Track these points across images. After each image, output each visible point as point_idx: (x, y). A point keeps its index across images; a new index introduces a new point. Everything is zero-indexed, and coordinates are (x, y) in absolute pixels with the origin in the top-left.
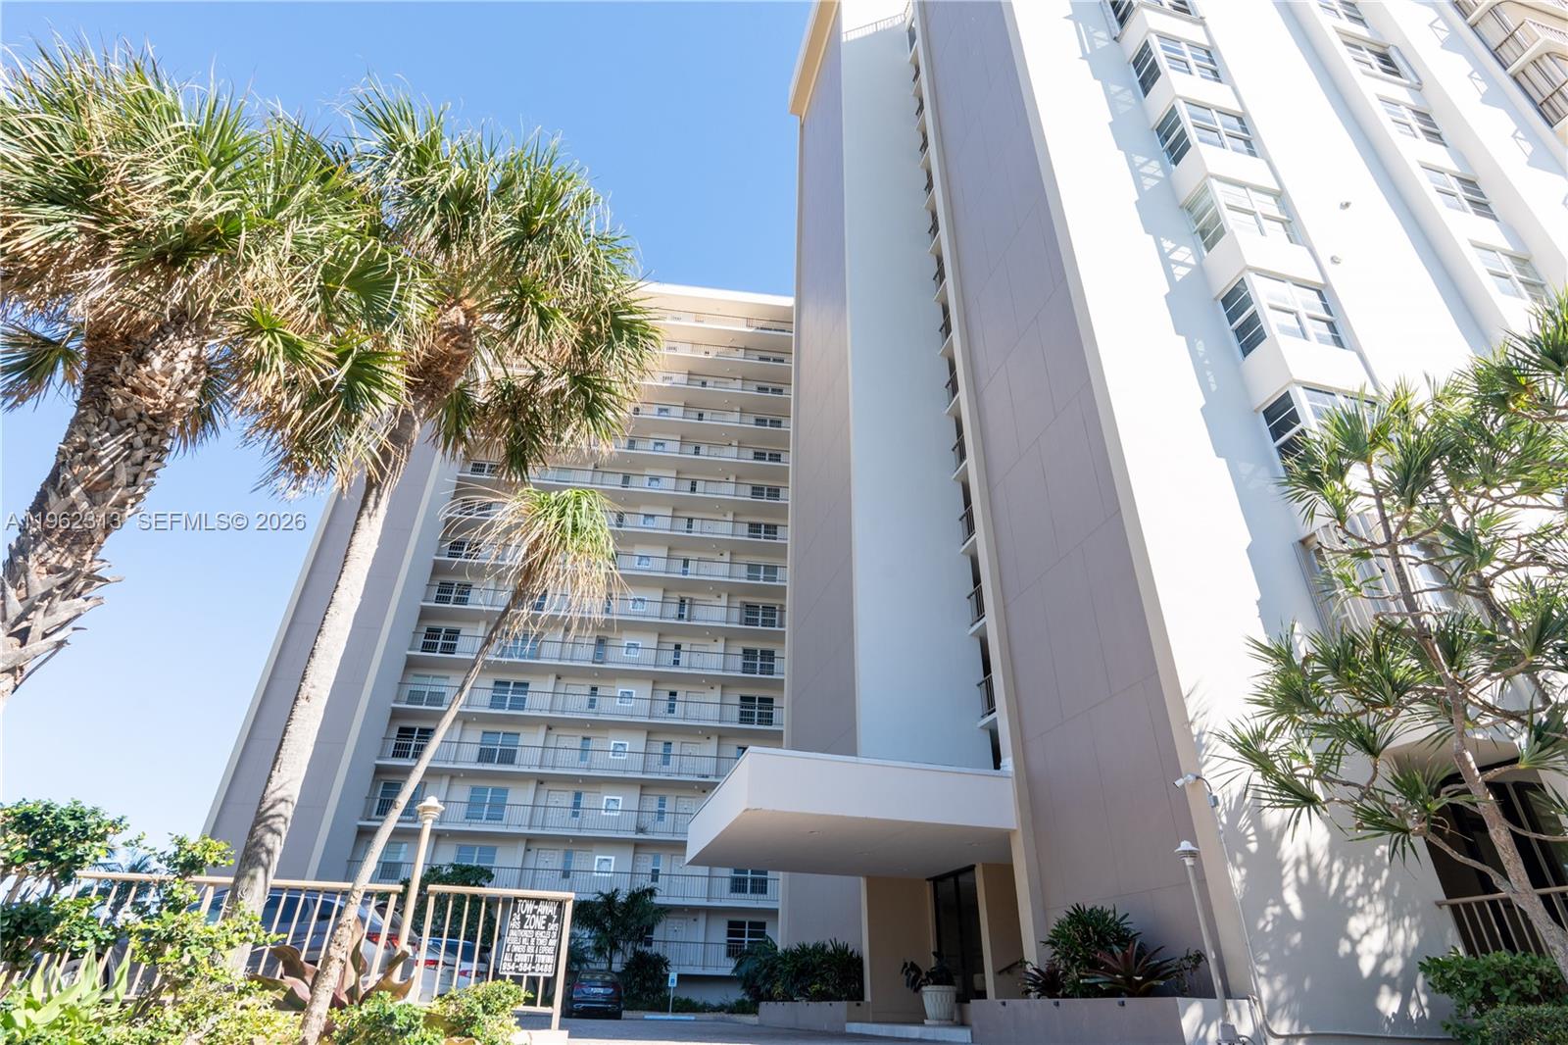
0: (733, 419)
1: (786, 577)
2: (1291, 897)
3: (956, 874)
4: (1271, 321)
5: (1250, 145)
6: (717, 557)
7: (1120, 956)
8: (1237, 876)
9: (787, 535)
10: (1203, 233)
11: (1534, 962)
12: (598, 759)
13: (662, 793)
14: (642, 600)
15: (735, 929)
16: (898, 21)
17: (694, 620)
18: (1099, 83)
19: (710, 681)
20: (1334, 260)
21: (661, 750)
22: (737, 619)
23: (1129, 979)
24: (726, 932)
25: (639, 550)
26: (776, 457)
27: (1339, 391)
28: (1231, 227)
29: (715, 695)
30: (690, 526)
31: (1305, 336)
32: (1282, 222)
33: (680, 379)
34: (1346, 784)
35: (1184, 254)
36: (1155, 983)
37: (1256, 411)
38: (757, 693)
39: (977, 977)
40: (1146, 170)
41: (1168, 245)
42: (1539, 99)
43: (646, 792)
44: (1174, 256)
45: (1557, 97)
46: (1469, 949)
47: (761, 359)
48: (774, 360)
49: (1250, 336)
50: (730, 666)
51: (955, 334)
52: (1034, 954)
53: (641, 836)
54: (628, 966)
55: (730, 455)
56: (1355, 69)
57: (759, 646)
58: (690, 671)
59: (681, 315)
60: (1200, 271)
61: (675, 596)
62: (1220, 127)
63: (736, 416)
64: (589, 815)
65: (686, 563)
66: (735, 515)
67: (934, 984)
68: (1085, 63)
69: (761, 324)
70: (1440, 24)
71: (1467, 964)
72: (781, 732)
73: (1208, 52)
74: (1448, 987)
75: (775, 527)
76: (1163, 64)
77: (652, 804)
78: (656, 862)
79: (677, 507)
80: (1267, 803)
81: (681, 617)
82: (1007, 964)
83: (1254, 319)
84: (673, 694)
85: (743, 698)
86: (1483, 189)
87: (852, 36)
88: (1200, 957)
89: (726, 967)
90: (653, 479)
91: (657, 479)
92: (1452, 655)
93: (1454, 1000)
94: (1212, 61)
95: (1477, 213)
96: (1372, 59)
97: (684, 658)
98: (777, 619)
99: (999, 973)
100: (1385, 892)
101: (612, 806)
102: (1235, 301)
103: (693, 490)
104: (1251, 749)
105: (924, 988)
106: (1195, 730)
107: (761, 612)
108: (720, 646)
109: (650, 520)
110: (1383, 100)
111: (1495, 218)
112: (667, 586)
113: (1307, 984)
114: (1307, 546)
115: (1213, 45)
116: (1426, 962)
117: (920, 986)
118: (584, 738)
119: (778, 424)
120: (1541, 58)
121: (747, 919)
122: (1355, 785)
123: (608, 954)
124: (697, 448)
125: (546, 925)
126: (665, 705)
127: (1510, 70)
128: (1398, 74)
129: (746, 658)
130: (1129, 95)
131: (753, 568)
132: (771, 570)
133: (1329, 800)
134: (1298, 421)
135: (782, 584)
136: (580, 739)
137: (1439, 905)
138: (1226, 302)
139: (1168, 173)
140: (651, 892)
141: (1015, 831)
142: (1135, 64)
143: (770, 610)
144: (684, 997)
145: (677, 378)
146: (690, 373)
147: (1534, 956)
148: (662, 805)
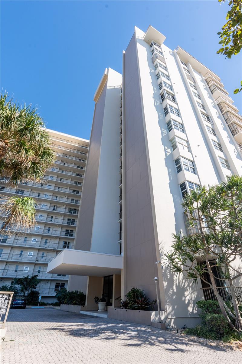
0: (72, 166)
1: (80, 203)
2: (174, 287)
3: (109, 276)
4: (183, 167)
5: (183, 131)
6: (65, 197)
7: (140, 300)
8: (165, 284)
9: (81, 194)
10: (173, 146)
11: (216, 303)
12: (28, 243)
13: (43, 251)
14: (45, 205)
15: (57, 285)
16: (119, 87)
17: (57, 211)
18: (157, 112)
19: (59, 226)
20: (196, 156)
21: (45, 242)
22: (67, 212)
23: (142, 306)
24: (55, 286)
25: (46, 193)
26: (81, 175)
27: (194, 183)
28: (178, 147)
29: (60, 229)
30: (59, 189)
31: (189, 171)
32: (187, 147)
33: (61, 155)
34: (187, 266)
35: (169, 150)
36: (147, 306)
37: (179, 185)
38: (70, 229)
39: (111, 300)
40: (164, 132)
41: (166, 148)
42: (232, 131)
43: (39, 251)
44: (167, 151)
45: (235, 131)
46: (205, 299)
47: (80, 153)
48: (83, 154)
49: (179, 169)
50: (64, 222)
51: (123, 156)
52: (123, 298)
53: (37, 262)
54: (29, 294)
55: (70, 174)
56: (203, 119)
57: (72, 218)
58: (55, 223)
59: (63, 140)
60: (172, 154)
61: (53, 205)
62: (178, 126)
63: (73, 165)
64: (24, 257)
65: (57, 197)
66: (70, 187)
67: (101, 302)
68: (155, 107)
69: (81, 145)
70: (213, 103)
71: (204, 303)
72: (74, 239)
73: (178, 110)
74: (201, 307)
75: (79, 191)
76: (169, 111)
77: (41, 254)
78: (40, 268)
79: (56, 184)
80: (172, 270)
81: (54, 210)
82: (118, 297)
83: (180, 166)
84: (49, 228)
85: (66, 230)
86: (222, 146)
87: (109, 88)
88: (156, 301)
89: (54, 294)
90: (51, 177)
91: (52, 177)
92: (208, 242)
93: (201, 310)
94: (178, 112)
95: (220, 151)
96: (206, 117)
97: (53, 220)
98: (77, 212)
99: (116, 299)
100: (192, 287)
101: (30, 254)
102: (177, 162)
103: (61, 181)
104: (170, 258)
105: (99, 303)
106: (160, 252)
107: (73, 210)
108: (62, 218)
109: (49, 186)
110: (207, 126)
111: (223, 152)
112: (51, 202)
113: (176, 307)
114: (185, 214)
115: (179, 109)
116: (197, 302)
117: (98, 302)
118: (25, 237)
119: (82, 168)
120: (233, 123)
121: (60, 282)
122: (188, 266)
123: (24, 291)
124: (63, 171)
125: (5, 301)
126: (47, 231)
127: (228, 124)
128: (210, 121)
129: (68, 221)
130: (162, 116)
131: (72, 200)
132: (77, 201)
133: (184, 270)
134: (186, 188)
135: (79, 204)
136: (24, 238)
137: (201, 289)
138: (176, 161)
139: (168, 133)
140: (37, 276)
141: (122, 269)
142: (164, 109)
143: (75, 210)
144: (42, 302)
145: (60, 154)
146: (63, 154)
147: (216, 301)
148: (43, 254)
